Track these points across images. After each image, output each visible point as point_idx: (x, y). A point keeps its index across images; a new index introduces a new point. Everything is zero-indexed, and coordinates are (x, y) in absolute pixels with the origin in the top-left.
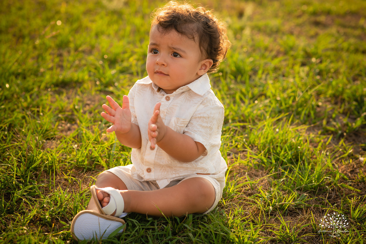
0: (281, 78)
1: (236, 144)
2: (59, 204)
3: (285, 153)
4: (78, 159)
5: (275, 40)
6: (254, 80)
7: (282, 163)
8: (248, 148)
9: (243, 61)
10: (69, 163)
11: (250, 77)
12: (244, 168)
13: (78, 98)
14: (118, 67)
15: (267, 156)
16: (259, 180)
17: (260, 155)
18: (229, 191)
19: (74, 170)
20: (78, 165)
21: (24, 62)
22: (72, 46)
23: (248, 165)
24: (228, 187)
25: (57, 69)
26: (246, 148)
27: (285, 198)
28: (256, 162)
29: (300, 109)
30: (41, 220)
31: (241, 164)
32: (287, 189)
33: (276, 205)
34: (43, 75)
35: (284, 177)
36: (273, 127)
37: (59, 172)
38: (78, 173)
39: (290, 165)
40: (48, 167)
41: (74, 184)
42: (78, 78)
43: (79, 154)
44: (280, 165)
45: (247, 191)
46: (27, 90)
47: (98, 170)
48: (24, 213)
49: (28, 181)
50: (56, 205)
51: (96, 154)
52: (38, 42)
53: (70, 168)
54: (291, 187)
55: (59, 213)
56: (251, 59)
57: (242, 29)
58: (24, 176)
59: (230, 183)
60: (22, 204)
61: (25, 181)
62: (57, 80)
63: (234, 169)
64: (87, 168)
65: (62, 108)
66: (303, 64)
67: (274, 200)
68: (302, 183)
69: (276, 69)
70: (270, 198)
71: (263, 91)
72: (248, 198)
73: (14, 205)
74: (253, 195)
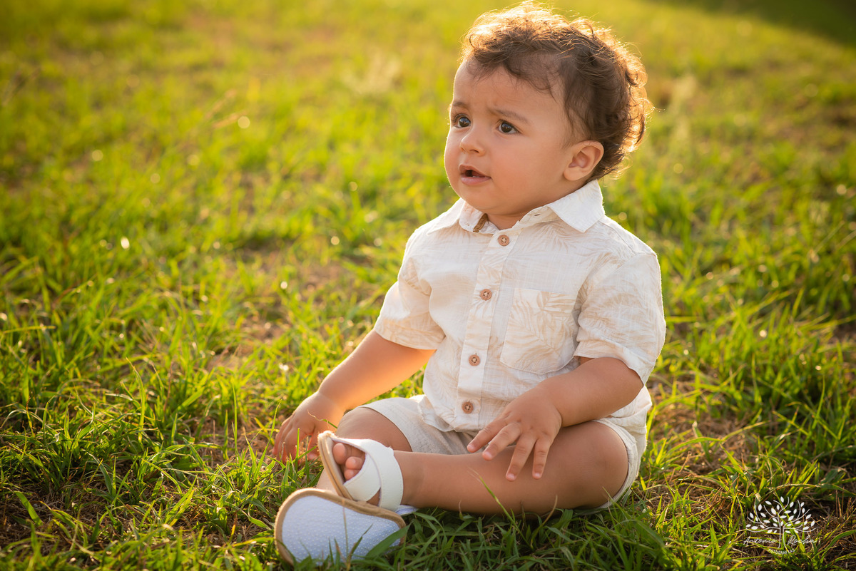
0: (765, 229)
1: (667, 362)
2: (246, 486)
3: (785, 379)
4: (292, 392)
5: (747, 153)
6: (701, 233)
7: (780, 403)
8: (695, 369)
9: (675, 193)
10: (269, 400)
11: (693, 226)
12: (686, 416)
13: (289, 269)
14: (382, 207)
15: (742, 388)
16: (723, 439)
17: (725, 384)
18: (655, 462)
21: (163, 197)
22: (273, 167)
23: (696, 407)
24: (651, 452)
25: (239, 212)
26: (691, 370)
27: (789, 477)
28: (716, 402)
29: (814, 292)
30: (203, 518)
31: (680, 406)
32: (794, 458)
33: (769, 491)
34: (206, 222)
35: (787, 430)
36: (755, 323)
37: (245, 420)
39: (799, 403)
40: (220, 408)
42: (290, 230)
43: (293, 381)
44: (774, 407)
45: (697, 464)
46: (171, 253)
48: (163, 504)
49: (173, 436)
50: (240, 488)
52: (195, 160)
54: (803, 455)
55: (247, 506)
56: (692, 188)
57: (667, 131)
58: (164, 426)
59: (655, 444)
60: (159, 484)
61: (167, 437)
62: (241, 236)
63: (664, 416)
65: (252, 289)
67: (763, 480)
68: (830, 445)
69: (751, 210)
70: (754, 478)
71: (724, 253)
73: (141, 485)
74: (711, 473)
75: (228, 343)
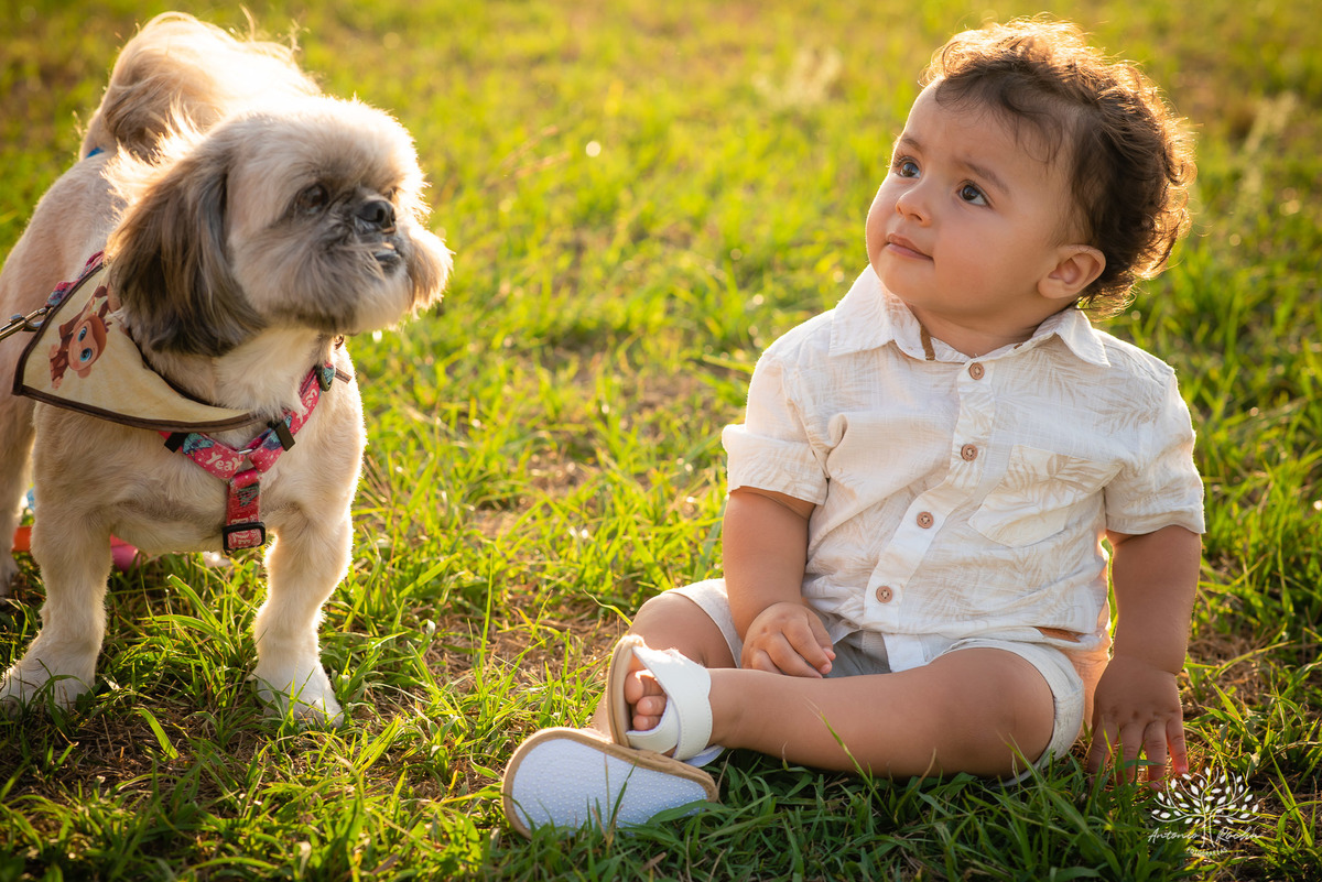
4: (584, 571)
6: (1255, 343)
10: (548, 582)
11: (1244, 330)
13: (617, 381)
14: (771, 288)
15: (1265, 588)
16: (1226, 665)
17: (1237, 582)
19: (564, 608)
20: (579, 593)
22: (624, 219)
27: (1312, 730)
28: (1227, 608)
30: (416, 757)
33: (1275, 750)
34: (504, 304)
42: (629, 320)
43: (586, 555)
46: (443, 351)
51: (644, 556)
52: (507, 206)
57: (1236, 178)
62: (555, 324)
65: (557, 412)
67: (1272, 733)
70: (1259, 728)
71: (1287, 376)
74: (1197, 718)
75: (503, 492)
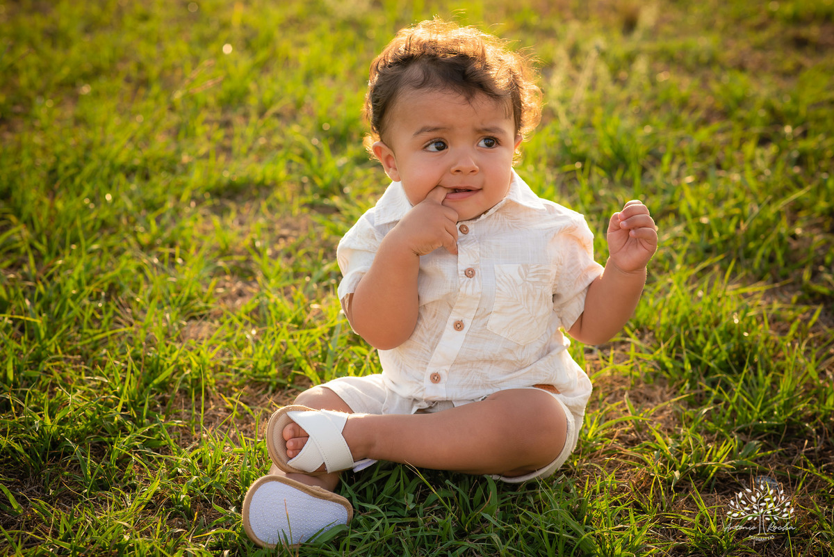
0: (713, 173)
2: (210, 467)
3: (714, 347)
4: (257, 363)
5: (704, 83)
6: (652, 178)
7: (707, 371)
8: (633, 336)
9: (629, 134)
10: (236, 372)
11: (644, 170)
12: (621, 382)
13: (262, 222)
14: (352, 152)
15: (674, 355)
16: (654, 408)
17: (658, 352)
18: (588, 436)
19: (247, 388)
20: (255, 377)
21: (147, 140)
22: (253, 101)
23: (631, 375)
25: (217, 156)
26: (628, 336)
27: (709, 452)
28: (648, 369)
29: (752, 245)
30: (170, 504)
31: (615, 374)
32: (716, 430)
33: (688, 467)
34: (186, 169)
35: (710, 402)
36: (690, 288)
37: (213, 392)
38: (255, 394)
39: (724, 375)
40: (190, 381)
41: (245, 419)
42: (264, 179)
43: (258, 351)
44: (702, 375)
45: (627, 433)
46: (152, 206)
47: (299, 388)
48: (134, 487)
49: (145, 414)
50: (204, 469)
51: (295, 353)
52: (178, 95)
53: (238, 383)
54: (725, 426)
55: (210, 487)
56: (648, 130)
57: (630, 59)
58: (135, 403)
60: (130, 467)
61: (140, 414)
62: (219, 181)
63: (601, 384)
64: (275, 383)
65: (227, 247)
66: (763, 141)
67: (685, 455)
68: (750, 417)
69: (704, 151)
70: (677, 451)
71: (672, 202)
72: (629, 451)
73: (113, 469)
74: (639, 445)
